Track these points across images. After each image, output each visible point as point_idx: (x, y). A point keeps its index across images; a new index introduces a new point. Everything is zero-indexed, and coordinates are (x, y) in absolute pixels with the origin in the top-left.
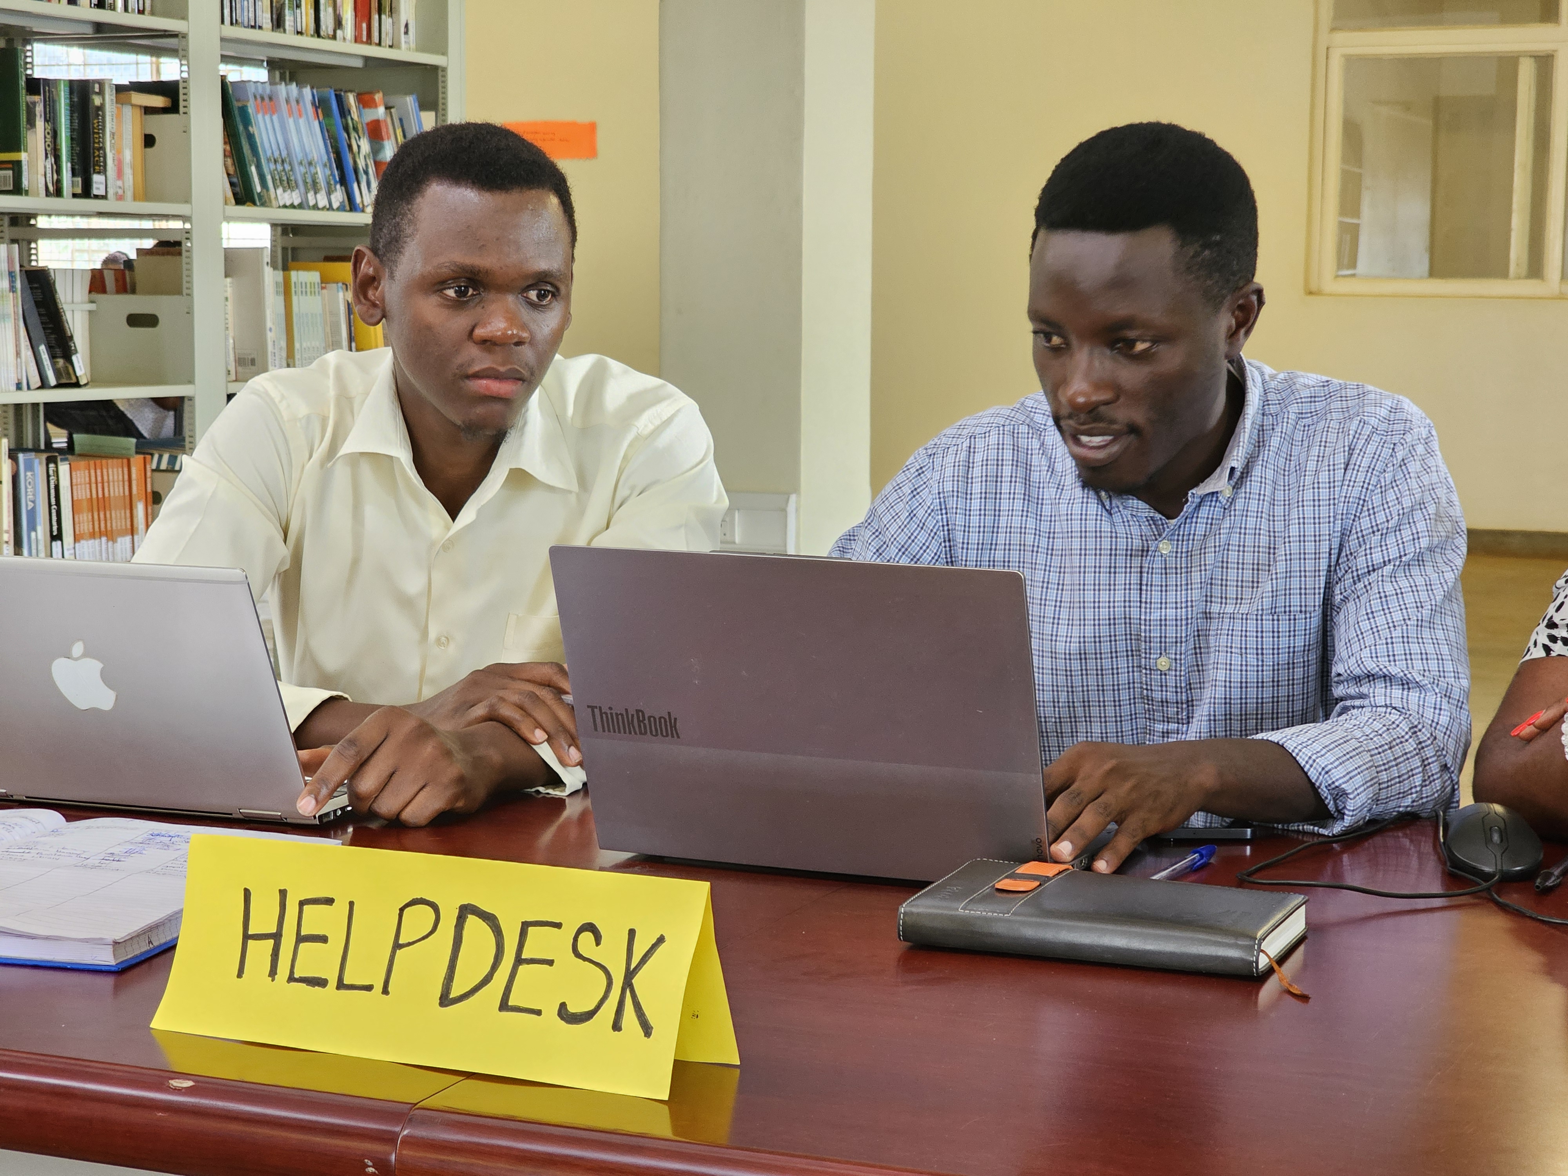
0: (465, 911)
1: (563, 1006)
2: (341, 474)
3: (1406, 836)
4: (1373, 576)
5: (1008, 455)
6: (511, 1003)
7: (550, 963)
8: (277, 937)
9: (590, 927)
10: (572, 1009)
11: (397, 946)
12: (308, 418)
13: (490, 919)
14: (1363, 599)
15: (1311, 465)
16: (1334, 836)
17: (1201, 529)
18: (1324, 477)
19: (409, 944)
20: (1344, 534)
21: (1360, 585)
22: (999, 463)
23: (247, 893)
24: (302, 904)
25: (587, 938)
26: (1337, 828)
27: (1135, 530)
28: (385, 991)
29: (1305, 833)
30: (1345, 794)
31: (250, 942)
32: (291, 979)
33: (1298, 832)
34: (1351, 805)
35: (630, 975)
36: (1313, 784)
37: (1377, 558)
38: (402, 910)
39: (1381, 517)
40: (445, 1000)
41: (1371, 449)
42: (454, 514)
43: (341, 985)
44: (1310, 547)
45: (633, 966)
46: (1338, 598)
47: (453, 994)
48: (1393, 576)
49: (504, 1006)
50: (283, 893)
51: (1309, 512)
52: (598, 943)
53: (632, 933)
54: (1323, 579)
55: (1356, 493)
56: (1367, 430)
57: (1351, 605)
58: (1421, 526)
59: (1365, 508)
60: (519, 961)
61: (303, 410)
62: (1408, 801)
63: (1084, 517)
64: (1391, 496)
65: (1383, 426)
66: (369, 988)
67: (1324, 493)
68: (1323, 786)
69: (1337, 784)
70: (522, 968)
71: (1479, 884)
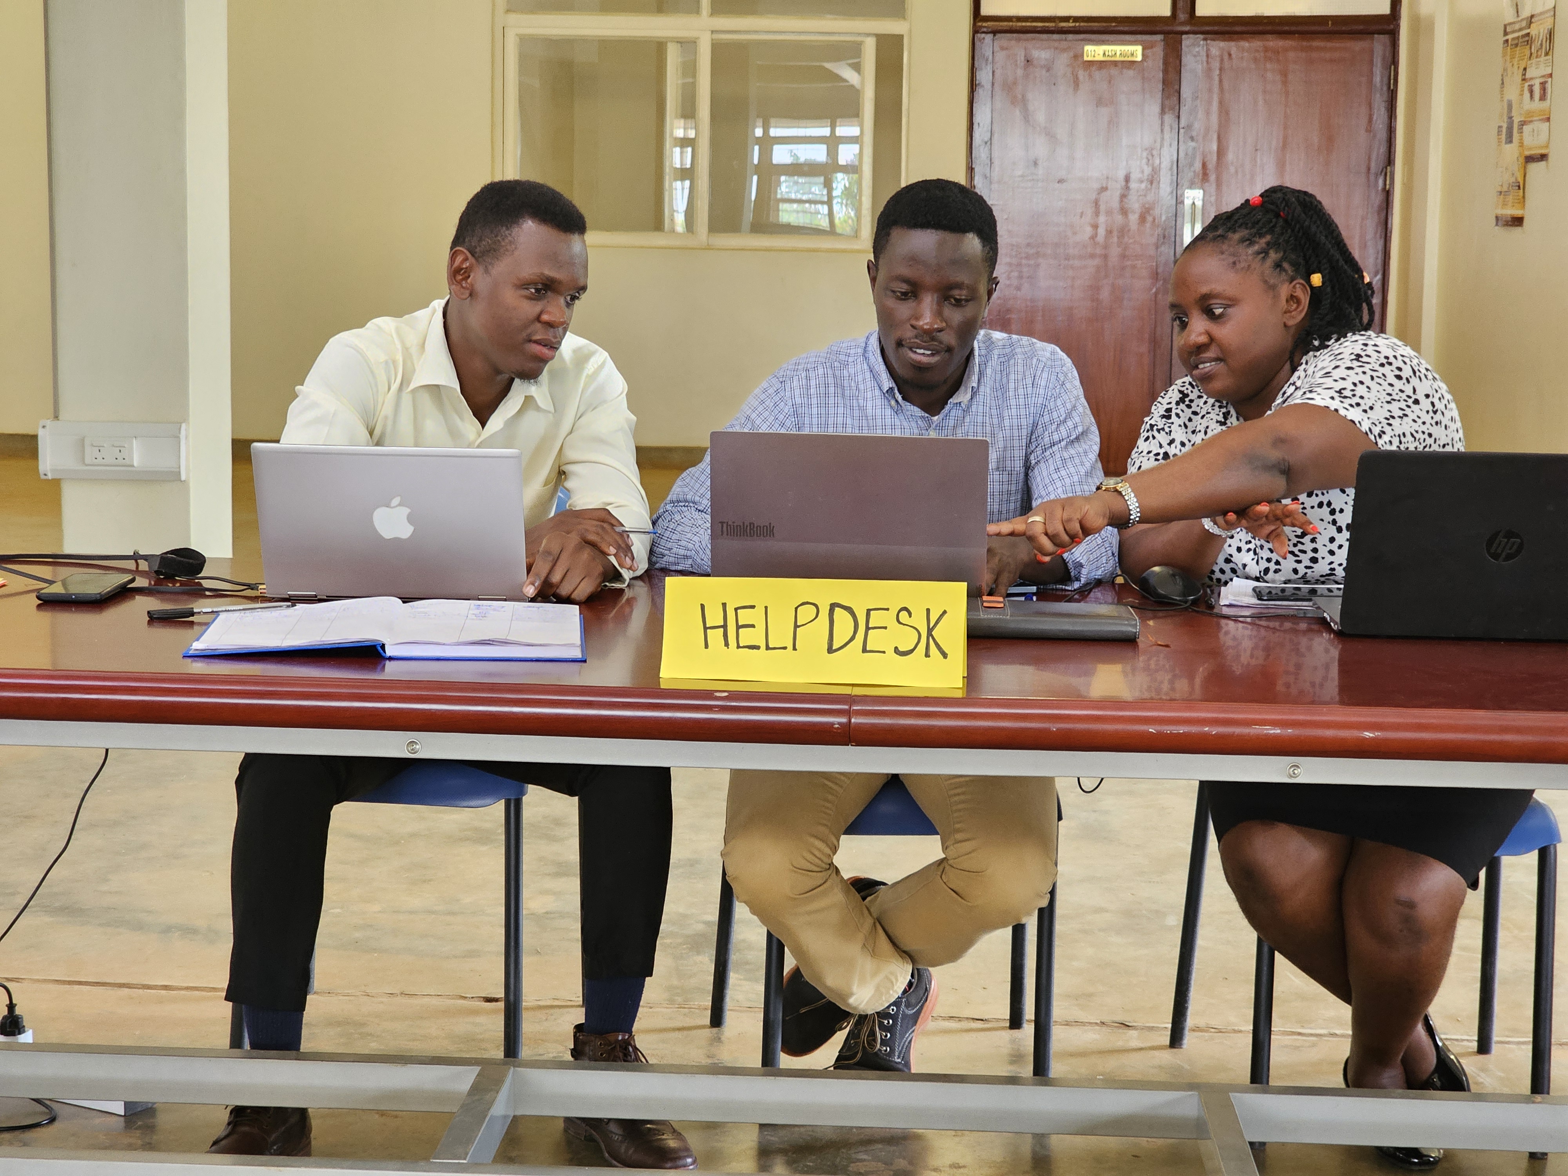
0: (833, 606)
1: (896, 648)
2: (406, 399)
3: (1099, 591)
4: (1055, 448)
5: (831, 380)
6: (868, 649)
7: (885, 628)
8: (725, 627)
9: (905, 609)
10: (901, 649)
11: (796, 626)
12: (386, 362)
13: (849, 609)
14: (1051, 461)
15: (1012, 385)
16: (1075, 590)
17: (952, 423)
18: (1021, 391)
19: (803, 625)
20: (1035, 425)
21: (1048, 453)
22: (827, 386)
23: (703, 607)
24: (736, 609)
25: (904, 614)
26: (1076, 585)
27: (914, 425)
28: (795, 649)
29: (1057, 590)
30: (1081, 566)
31: (708, 630)
32: (738, 647)
33: (1053, 589)
34: (1084, 571)
35: (930, 631)
36: (1065, 560)
37: (1056, 437)
38: (796, 609)
39: (1055, 415)
40: (830, 650)
41: (1045, 375)
42: (483, 425)
43: (768, 648)
44: (1016, 433)
45: (931, 626)
46: (1033, 462)
47: (834, 648)
48: (1066, 447)
49: (865, 650)
50: (724, 605)
51: (1014, 411)
52: (910, 616)
53: (928, 610)
54: (1024, 451)
55: (1040, 400)
56: (1041, 366)
57: (1042, 465)
58: (1077, 419)
59: (1046, 410)
60: (868, 628)
61: (383, 358)
62: (1100, 572)
63: (883, 417)
64: (1059, 402)
65: (1049, 363)
66: (785, 648)
67: (1022, 401)
68: (1070, 562)
69: (1078, 560)
70: (870, 631)
71: (1181, 605)
